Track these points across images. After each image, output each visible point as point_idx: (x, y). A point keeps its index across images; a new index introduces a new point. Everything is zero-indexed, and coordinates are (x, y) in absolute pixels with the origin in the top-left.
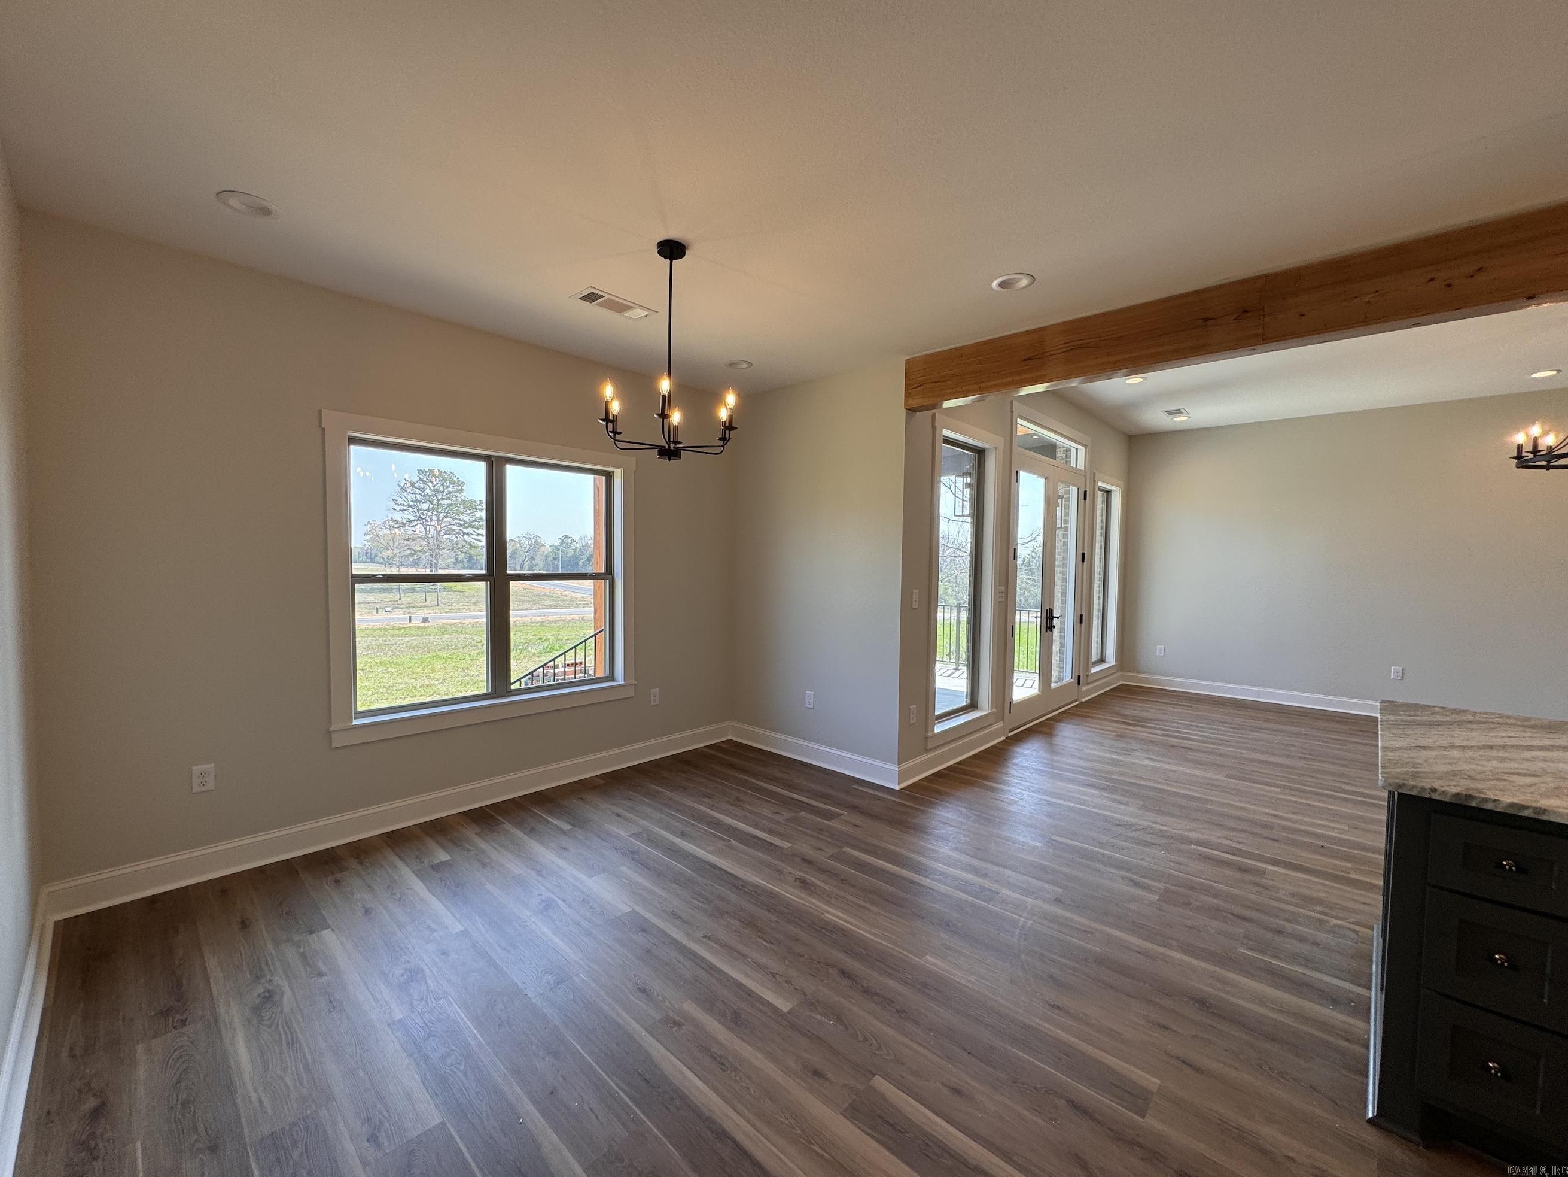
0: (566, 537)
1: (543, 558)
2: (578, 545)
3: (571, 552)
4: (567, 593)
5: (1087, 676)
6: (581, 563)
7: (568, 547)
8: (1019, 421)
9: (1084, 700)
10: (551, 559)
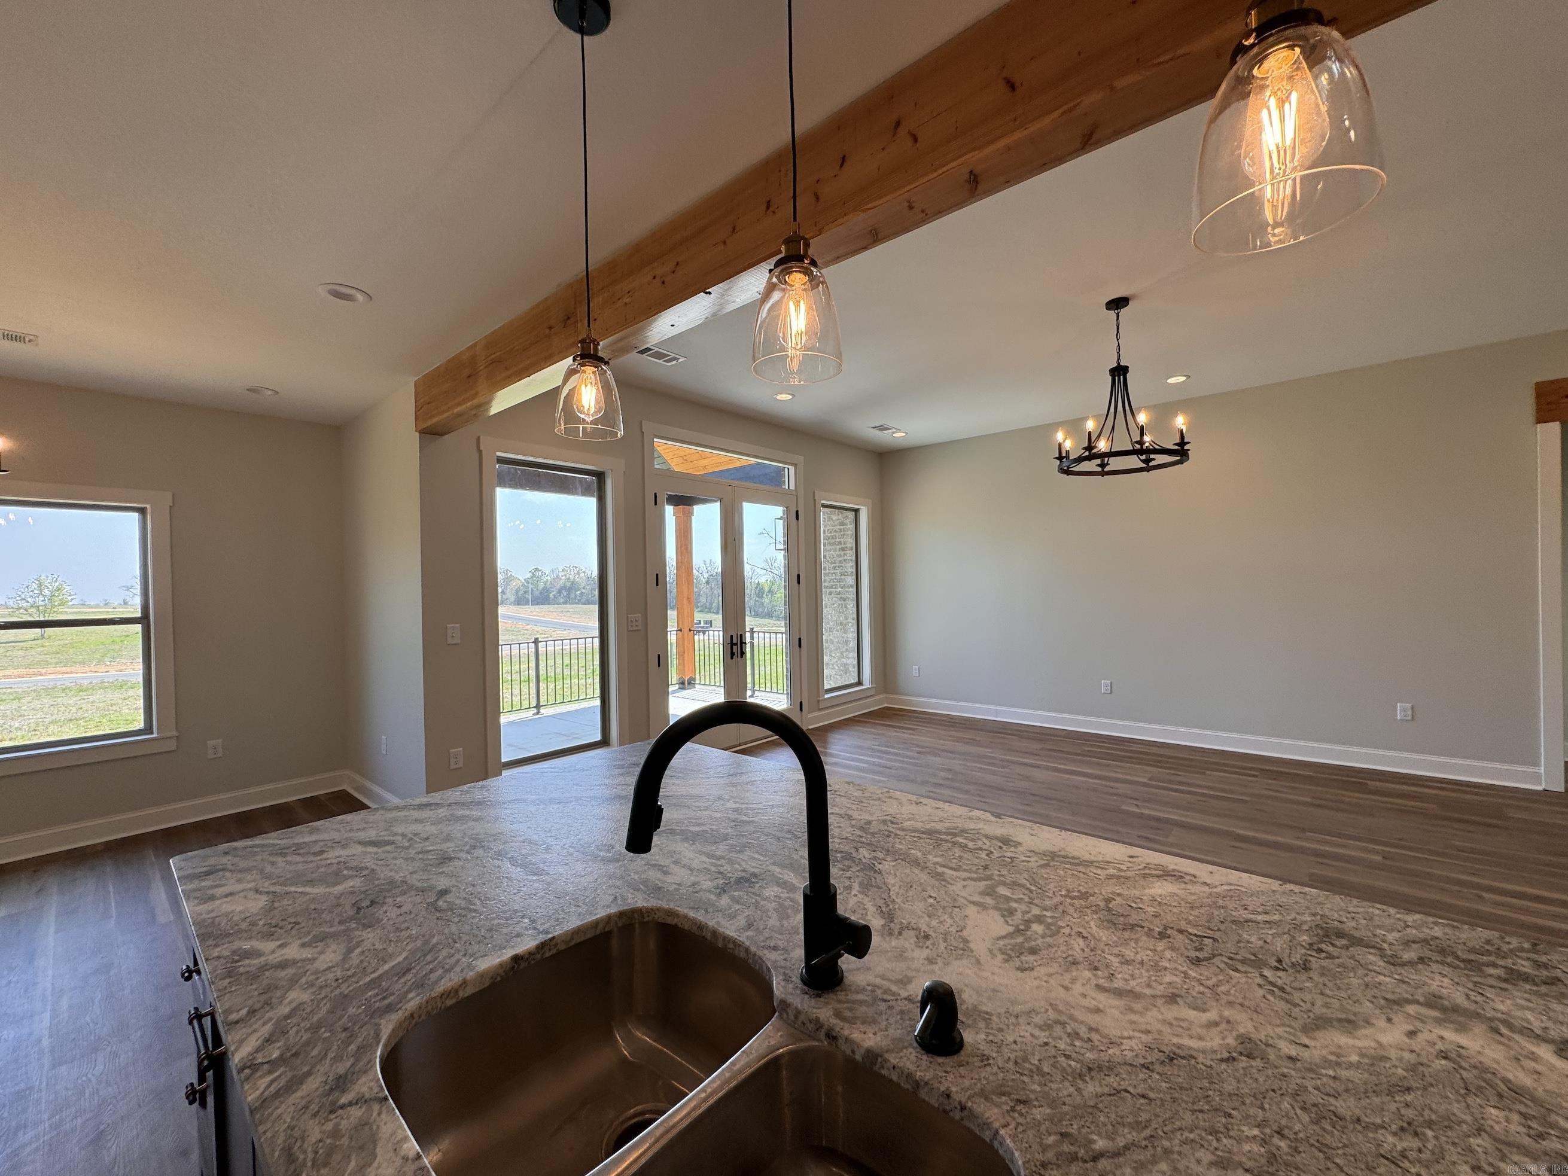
0: (537, 570)
1: (514, 592)
2: (549, 578)
3: (541, 585)
4: (529, 627)
5: (819, 701)
6: (551, 595)
7: (539, 579)
8: (655, 440)
9: (810, 727)
10: (521, 593)
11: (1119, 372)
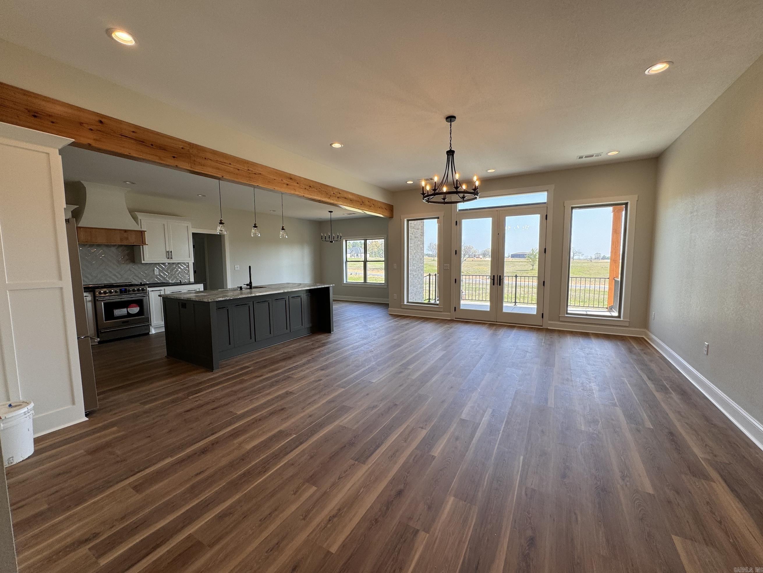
5: (560, 317)
11: (451, 153)
